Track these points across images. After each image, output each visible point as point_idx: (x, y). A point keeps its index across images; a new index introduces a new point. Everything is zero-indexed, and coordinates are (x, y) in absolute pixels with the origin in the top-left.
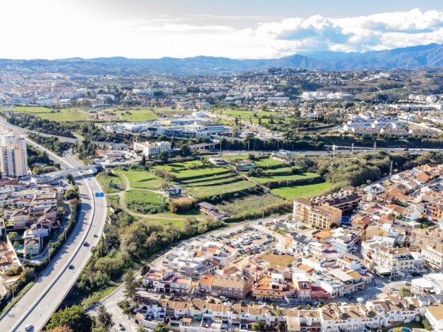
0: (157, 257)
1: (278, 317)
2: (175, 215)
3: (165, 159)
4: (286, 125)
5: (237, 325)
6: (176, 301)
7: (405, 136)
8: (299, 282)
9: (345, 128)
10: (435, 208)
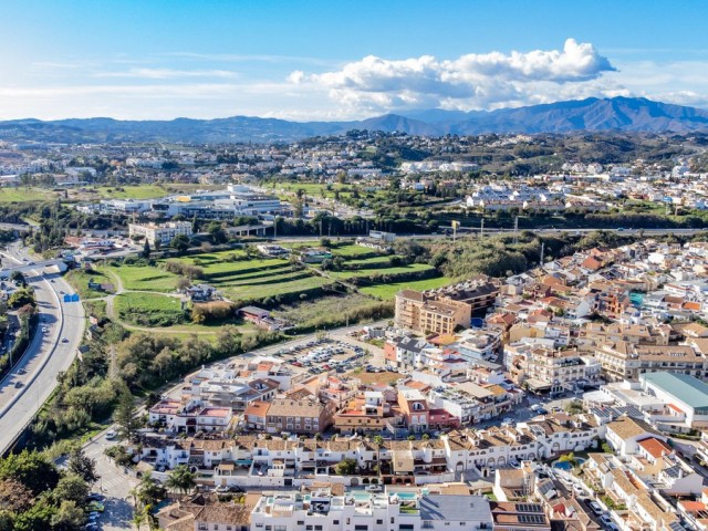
0: (171, 386)
1: (377, 452)
2: (201, 326)
3: (183, 247)
4: (379, 199)
5: (311, 470)
6: (206, 439)
7: (561, 212)
8: (409, 401)
9: (470, 202)
10: (611, 299)
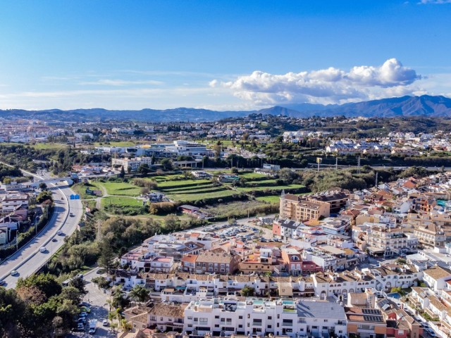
1: (268, 283)
2: (156, 216)
3: (145, 171)
4: (269, 148)
5: (224, 294)
6: (157, 273)
7: (388, 156)
8: (289, 255)
9: (328, 149)
10: (423, 203)
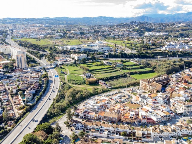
0: (80, 103)
1: (132, 130)
3: (84, 61)
4: (138, 47)
5: (115, 133)
6: (88, 122)
8: (142, 116)
9: (164, 48)
